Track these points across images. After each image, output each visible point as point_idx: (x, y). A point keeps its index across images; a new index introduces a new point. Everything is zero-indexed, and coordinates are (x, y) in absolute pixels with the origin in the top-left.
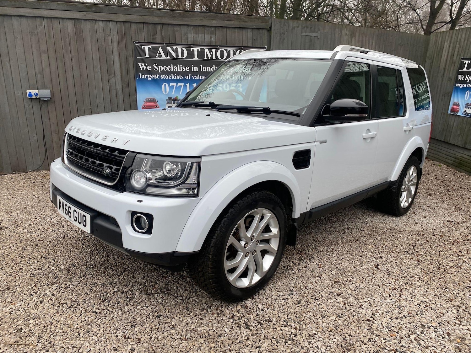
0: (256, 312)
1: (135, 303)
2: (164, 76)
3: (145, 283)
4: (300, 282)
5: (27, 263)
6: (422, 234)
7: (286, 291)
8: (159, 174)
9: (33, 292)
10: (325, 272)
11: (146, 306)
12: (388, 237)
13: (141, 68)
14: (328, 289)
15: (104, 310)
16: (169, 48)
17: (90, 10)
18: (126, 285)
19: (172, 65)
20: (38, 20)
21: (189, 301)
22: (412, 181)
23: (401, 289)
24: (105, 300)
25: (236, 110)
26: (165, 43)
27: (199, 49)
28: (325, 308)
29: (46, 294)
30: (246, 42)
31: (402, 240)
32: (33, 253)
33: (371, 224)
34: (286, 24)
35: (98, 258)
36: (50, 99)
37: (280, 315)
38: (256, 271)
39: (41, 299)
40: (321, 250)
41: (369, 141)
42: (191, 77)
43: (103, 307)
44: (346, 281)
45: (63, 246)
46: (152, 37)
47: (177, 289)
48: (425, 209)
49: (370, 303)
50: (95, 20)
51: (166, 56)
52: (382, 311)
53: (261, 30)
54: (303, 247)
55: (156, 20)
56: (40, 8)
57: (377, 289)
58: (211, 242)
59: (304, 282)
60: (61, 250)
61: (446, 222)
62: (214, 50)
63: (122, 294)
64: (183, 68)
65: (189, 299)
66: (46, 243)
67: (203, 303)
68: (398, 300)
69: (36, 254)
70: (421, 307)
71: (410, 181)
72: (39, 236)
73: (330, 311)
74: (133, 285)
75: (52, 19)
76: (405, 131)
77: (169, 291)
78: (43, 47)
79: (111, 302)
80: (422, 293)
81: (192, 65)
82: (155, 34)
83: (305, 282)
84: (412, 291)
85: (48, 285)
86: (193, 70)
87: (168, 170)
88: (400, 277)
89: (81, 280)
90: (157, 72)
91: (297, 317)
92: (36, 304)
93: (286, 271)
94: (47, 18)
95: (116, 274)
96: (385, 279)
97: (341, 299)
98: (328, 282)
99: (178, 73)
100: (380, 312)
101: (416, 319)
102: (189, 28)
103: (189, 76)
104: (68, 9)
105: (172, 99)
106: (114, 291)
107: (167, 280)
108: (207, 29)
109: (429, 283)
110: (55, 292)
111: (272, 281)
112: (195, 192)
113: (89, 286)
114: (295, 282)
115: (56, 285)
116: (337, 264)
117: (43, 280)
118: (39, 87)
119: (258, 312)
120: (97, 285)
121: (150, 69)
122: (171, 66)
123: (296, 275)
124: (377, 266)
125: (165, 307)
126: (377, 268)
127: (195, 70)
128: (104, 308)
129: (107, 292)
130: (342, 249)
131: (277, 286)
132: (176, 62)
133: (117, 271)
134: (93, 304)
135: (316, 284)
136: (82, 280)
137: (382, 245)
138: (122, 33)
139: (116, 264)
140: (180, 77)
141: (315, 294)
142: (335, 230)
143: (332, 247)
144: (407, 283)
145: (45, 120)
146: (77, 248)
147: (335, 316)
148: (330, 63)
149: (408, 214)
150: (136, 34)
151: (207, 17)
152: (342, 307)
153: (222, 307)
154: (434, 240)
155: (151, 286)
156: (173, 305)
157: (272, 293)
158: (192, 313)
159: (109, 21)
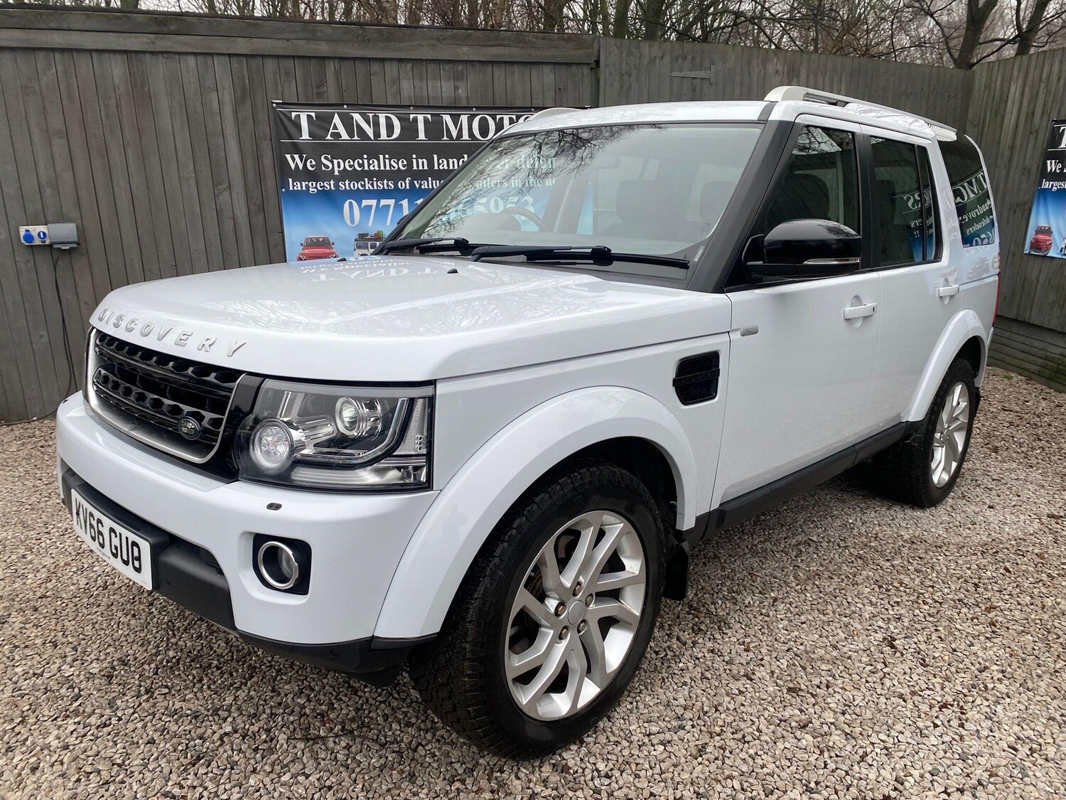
0: (591, 784)
1: (276, 767)
2: (347, 182)
3: (303, 707)
4: (699, 692)
5: (8, 658)
6: (991, 552)
7: (667, 719)
8: (326, 431)
9: (15, 739)
10: (763, 662)
11: (304, 774)
12: (909, 562)
13: (293, 166)
14: (772, 709)
15: (194, 787)
16: (357, 117)
17: (165, 29)
18: (255, 715)
19: (365, 156)
20: (41, 55)
21: (417, 756)
22: (957, 419)
23: (961, 703)
24: (199, 759)
25: (523, 258)
26: (347, 105)
27: (429, 116)
28: (771, 766)
29: (48, 746)
30: (541, 96)
31: (945, 570)
32: (24, 631)
33: (863, 530)
34: (634, 50)
35: (186, 641)
36: (75, 245)
37: (656, 790)
38: (589, 671)
39: (33, 760)
40: (747, 602)
41: (858, 324)
42: (412, 184)
43: (193, 781)
44: (818, 687)
45: (101, 608)
46: (315, 91)
47: (385, 721)
48: (990, 486)
49: (886, 748)
50: (179, 53)
51: (351, 134)
52: (922, 771)
53: (574, 68)
54: (700, 595)
55: (323, 48)
56: (43, 26)
57: (899, 708)
58: (468, 609)
59: (710, 692)
60: (95, 620)
61: (1045, 519)
62: (464, 119)
63: (243, 739)
64: (392, 162)
65: (415, 750)
66: (59, 603)
67: (454, 760)
68: (957, 738)
69: (33, 634)
70: (1019, 756)
71: (952, 419)
72: (43, 586)
73: (784, 775)
74: (272, 714)
75: (75, 54)
76: (941, 297)
77: (365, 729)
78: (56, 122)
79: (214, 764)
80: (1016, 714)
81: (414, 156)
82: (322, 83)
83: (712, 693)
84: (988, 710)
85: (56, 719)
86: (415, 168)
87: (347, 420)
88: (953, 669)
89: (140, 704)
90: (329, 175)
91: (698, 794)
92: (20, 775)
93: (662, 664)
94: (62, 50)
95: (232, 685)
96: (915, 677)
97: (809, 737)
98: (772, 689)
99: (380, 175)
100: (916, 773)
101: (1012, 789)
102: (403, 66)
103: (407, 181)
104: (113, 28)
105: (369, 237)
106: (222, 732)
107: (360, 697)
108: (447, 67)
109: (1030, 685)
110: (71, 740)
111: (630, 692)
112: (423, 478)
113: (160, 719)
114: (686, 693)
115: (76, 720)
116: (790, 640)
117: (44, 704)
118: (49, 218)
119: (597, 782)
120: (181, 717)
121: (312, 166)
122: (362, 159)
123: (688, 675)
124: (891, 642)
125: (354, 775)
126: (892, 646)
127: (421, 168)
128: (195, 784)
129: (206, 736)
130: (798, 597)
131: (641, 706)
132: (374, 150)
133: (232, 675)
134: (166, 771)
135: (740, 699)
136: (144, 704)
137: (896, 584)
138: (244, 82)
139: (232, 656)
140: (387, 184)
141: (743, 725)
142: (775, 548)
143: (772, 595)
144: (974, 686)
145: (67, 296)
146: (134, 616)
147: (799, 788)
148: (757, 131)
149: (950, 500)
150: (276, 84)
151: (444, 39)
152: (814, 762)
153: (502, 771)
154: (1024, 567)
155: (319, 714)
156: (375, 768)
157: (632, 728)
158: (425, 791)
159: (212, 54)
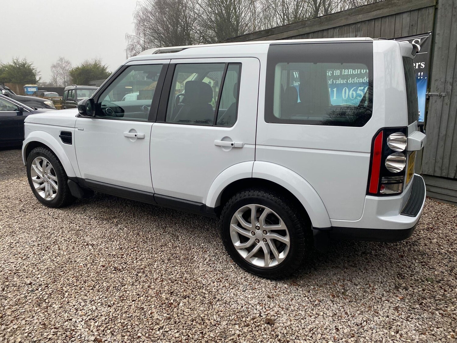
41: (134, 140)
53: (423, 10)
76: (218, 146)
86: (335, 74)
102: (335, 30)
103: (331, 81)
108: (353, 26)
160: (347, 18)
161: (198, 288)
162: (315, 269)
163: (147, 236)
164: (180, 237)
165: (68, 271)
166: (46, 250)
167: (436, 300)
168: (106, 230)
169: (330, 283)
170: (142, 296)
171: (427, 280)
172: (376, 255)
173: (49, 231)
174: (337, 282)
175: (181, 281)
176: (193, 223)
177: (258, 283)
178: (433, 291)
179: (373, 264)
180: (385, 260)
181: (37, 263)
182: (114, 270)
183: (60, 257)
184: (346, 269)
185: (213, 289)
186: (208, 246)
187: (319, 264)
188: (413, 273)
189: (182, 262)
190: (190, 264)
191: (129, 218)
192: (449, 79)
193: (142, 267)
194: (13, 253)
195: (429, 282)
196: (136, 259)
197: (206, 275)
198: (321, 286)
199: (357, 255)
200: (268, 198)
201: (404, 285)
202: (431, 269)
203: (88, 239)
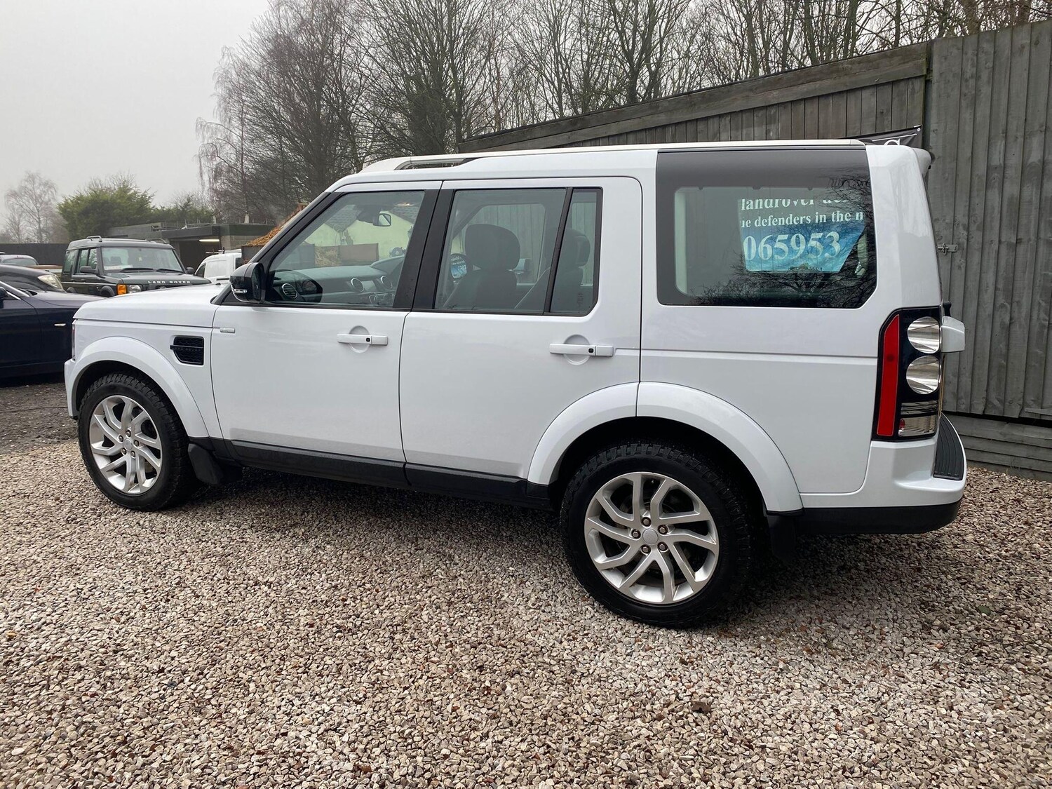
30: (858, 125)
41: (361, 350)
53: (902, 84)
76: (558, 354)
102: (723, 120)
108: (761, 113)
151: (756, 89)
159: (599, 138)
160: (748, 96)
161: (534, 655)
162: (758, 604)
163: (384, 560)
164: (456, 557)
165: (235, 640)
166: (168, 600)
167: (1005, 646)
168: (286, 552)
169: (796, 629)
170: (421, 678)
171: (977, 609)
172: (868, 571)
173: (158, 561)
174: (808, 626)
175: (491, 644)
176: (474, 527)
177: (652, 638)
178: (994, 630)
179: (866, 587)
180: (887, 578)
181: (157, 627)
182: (337, 632)
183: (204, 612)
184: (817, 601)
185: (565, 655)
186: (523, 571)
187: (762, 594)
188: (949, 600)
189: (480, 606)
190: (498, 610)
191: (328, 525)
192: (962, 218)
193: (396, 621)
194: (93, 610)
195: (984, 614)
196: (378, 606)
197: (540, 629)
198: (780, 635)
199: (830, 572)
200: (669, 457)
201: (938, 622)
202: (979, 589)
203: (253, 572)
